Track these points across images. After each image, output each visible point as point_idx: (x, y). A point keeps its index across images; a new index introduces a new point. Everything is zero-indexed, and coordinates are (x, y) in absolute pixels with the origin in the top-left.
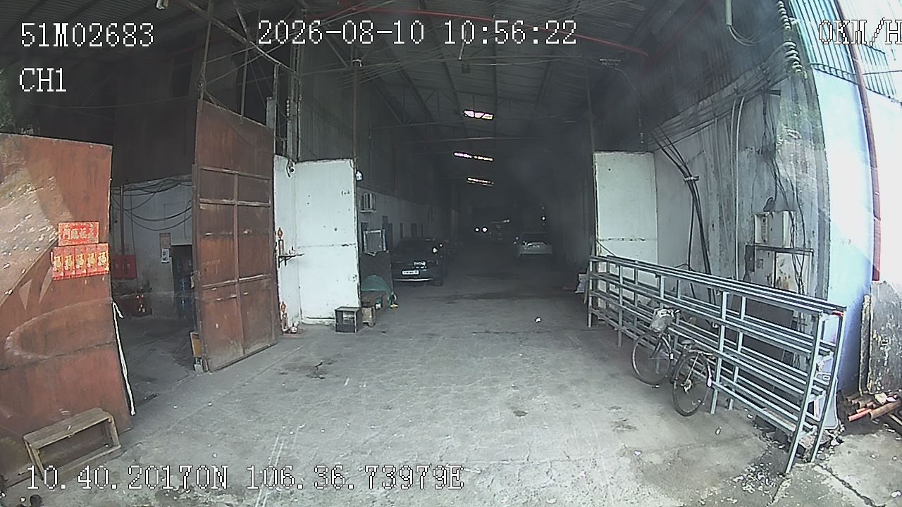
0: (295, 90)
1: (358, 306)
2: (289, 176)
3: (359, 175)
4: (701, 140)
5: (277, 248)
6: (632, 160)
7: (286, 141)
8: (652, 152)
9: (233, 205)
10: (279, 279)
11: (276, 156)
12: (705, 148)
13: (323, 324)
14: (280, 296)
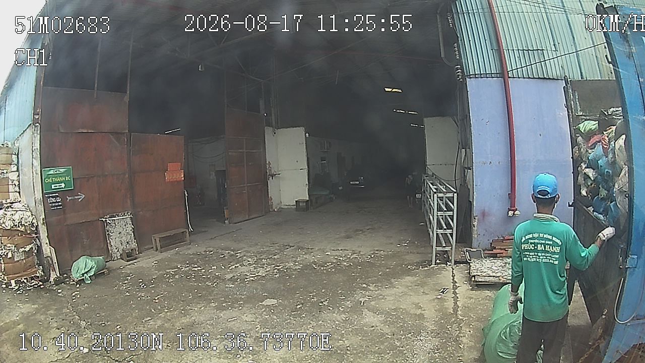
0: (274, 93)
1: (308, 199)
2: (274, 136)
3: (307, 134)
5: (268, 171)
6: (445, 121)
9: (244, 152)
10: (269, 186)
11: (266, 127)
13: (291, 208)
14: (269, 193)
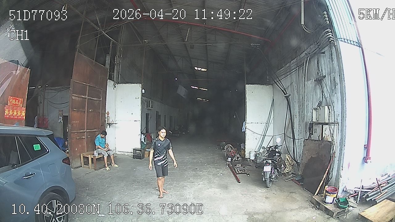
0: (119, 52)
2: (114, 89)
3: (143, 91)
4: (291, 78)
5: (106, 120)
6: (263, 88)
7: (114, 74)
8: (271, 85)
9: (86, 98)
11: (109, 80)
12: (293, 81)
13: (125, 155)
